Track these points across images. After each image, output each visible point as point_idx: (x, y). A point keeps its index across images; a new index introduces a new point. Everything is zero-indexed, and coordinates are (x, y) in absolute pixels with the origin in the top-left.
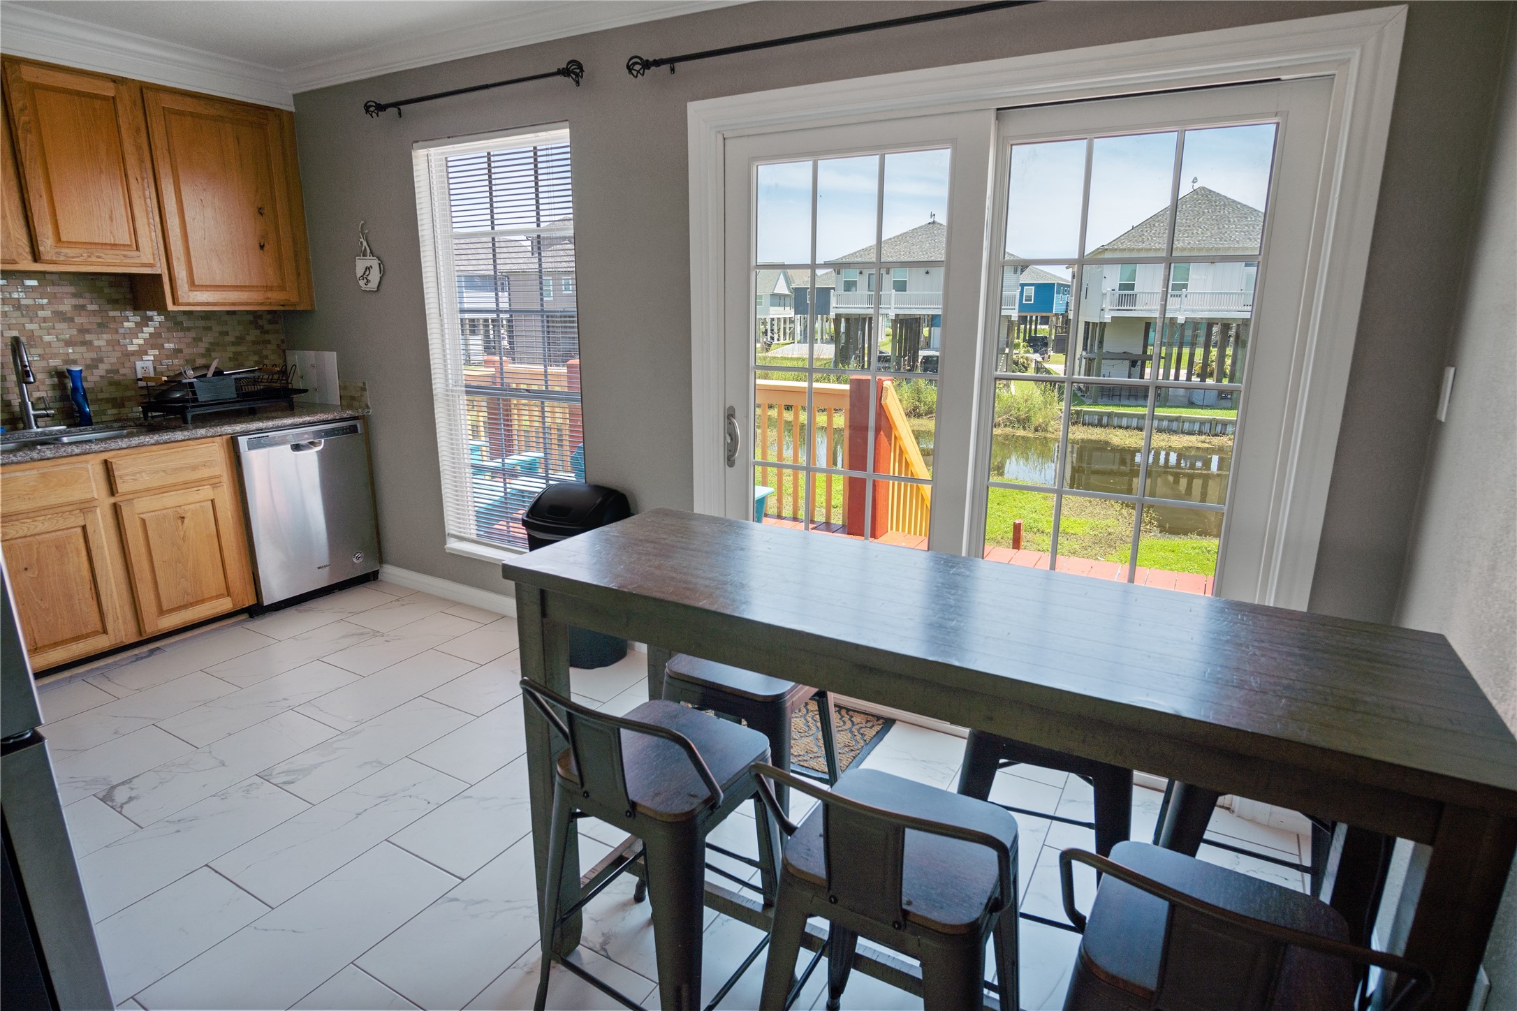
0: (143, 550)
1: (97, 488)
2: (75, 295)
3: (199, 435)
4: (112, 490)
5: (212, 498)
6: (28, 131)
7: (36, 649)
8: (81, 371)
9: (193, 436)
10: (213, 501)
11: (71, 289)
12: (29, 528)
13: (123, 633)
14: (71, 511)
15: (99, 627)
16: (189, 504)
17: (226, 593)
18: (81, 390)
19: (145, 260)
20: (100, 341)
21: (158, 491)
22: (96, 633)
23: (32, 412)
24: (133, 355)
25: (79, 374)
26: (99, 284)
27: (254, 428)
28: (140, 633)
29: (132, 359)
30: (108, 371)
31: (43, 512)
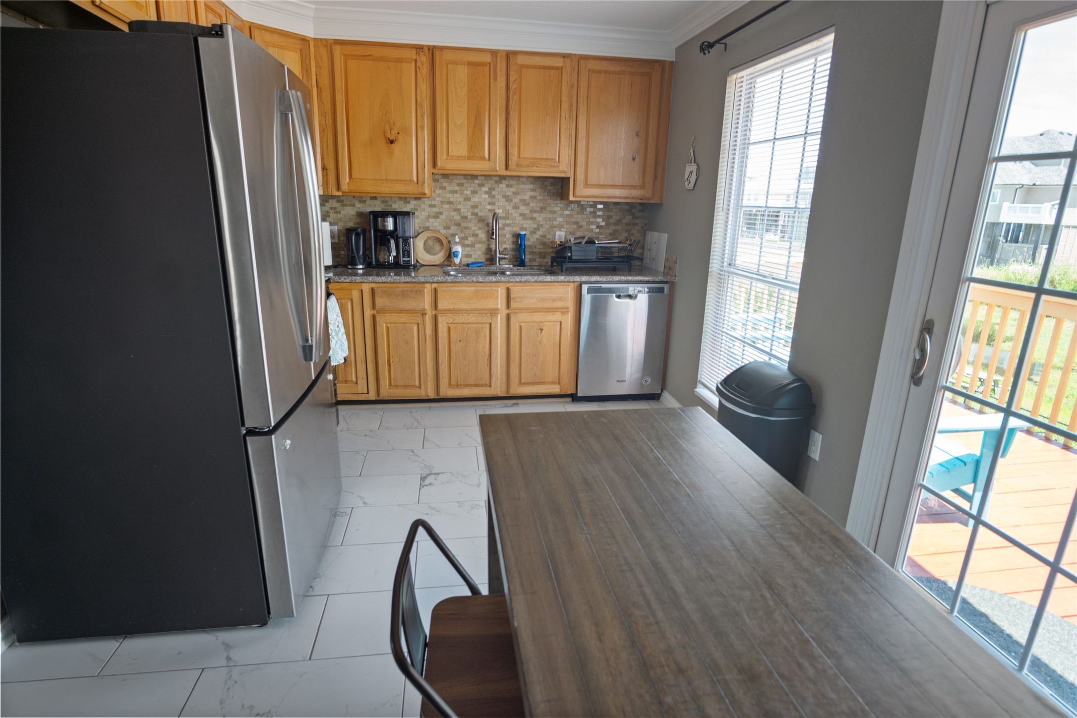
0: (518, 344)
1: (501, 304)
2: (532, 190)
3: (560, 280)
4: (508, 307)
5: (560, 320)
6: (515, 94)
7: (457, 385)
8: (525, 234)
9: (556, 280)
10: (561, 322)
11: (531, 186)
12: (465, 319)
13: (499, 389)
14: (486, 314)
15: (488, 382)
16: (548, 322)
17: (558, 383)
18: (523, 246)
19: (563, 169)
20: (540, 217)
21: (532, 311)
22: (486, 385)
23: (498, 255)
24: (555, 227)
25: (524, 236)
26: (546, 183)
27: (594, 280)
28: (508, 391)
29: (554, 229)
30: (541, 236)
31: (474, 311)
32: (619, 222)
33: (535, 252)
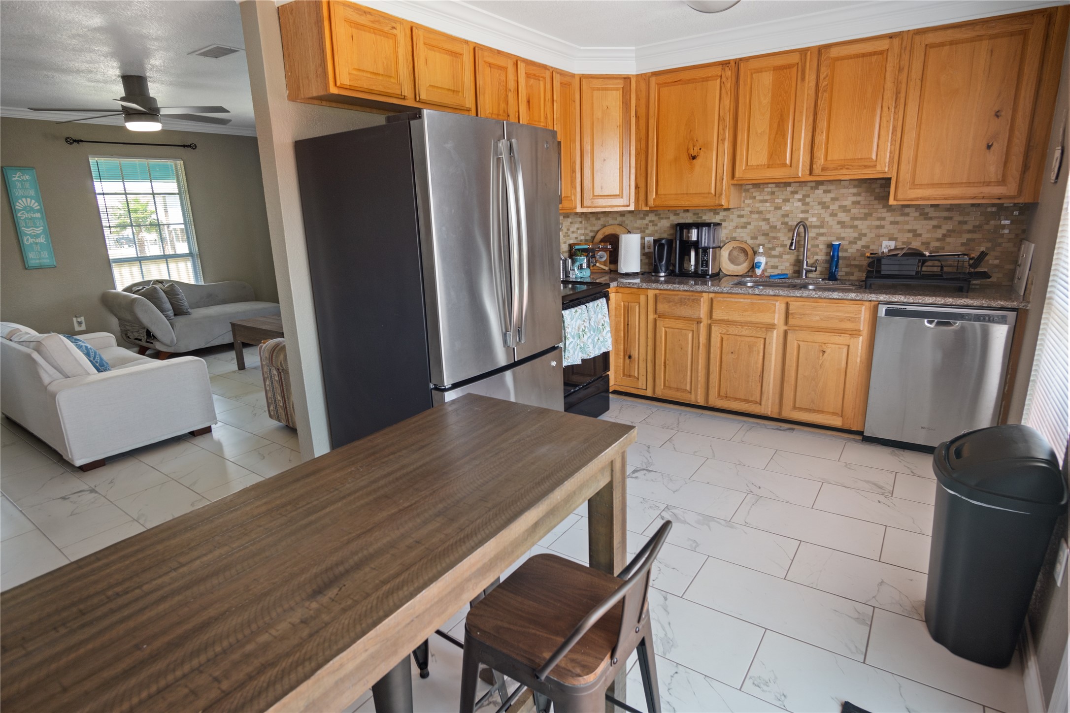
0: (794, 365)
1: (778, 318)
2: (854, 195)
3: (849, 298)
4: (786, 323)
5: (848, 344)
6: (825, 91)
7: (726, 397)
8: (839, 244)
9: (845, 297)
10: (849, 346)
11: (855, 190)
12: (739, 331)
13: (770, 409)
14: (761, 328)
15: (758, 400)
16: (832, 344)
17: (840, 413)
18: (836, 257)
19: (883, 168)
20: (862, 225)
21: (814, 330)
22: (756, 402)
23: (805, 267)
24: (883, 236)
25: (837, 247)
26: (874, 186)
27: (896, 300)
28: (780, 413)
29: (881, 239)
30: (863, 247)
31: (749, 324)
32: (976, 229)
33: (853, 265)
